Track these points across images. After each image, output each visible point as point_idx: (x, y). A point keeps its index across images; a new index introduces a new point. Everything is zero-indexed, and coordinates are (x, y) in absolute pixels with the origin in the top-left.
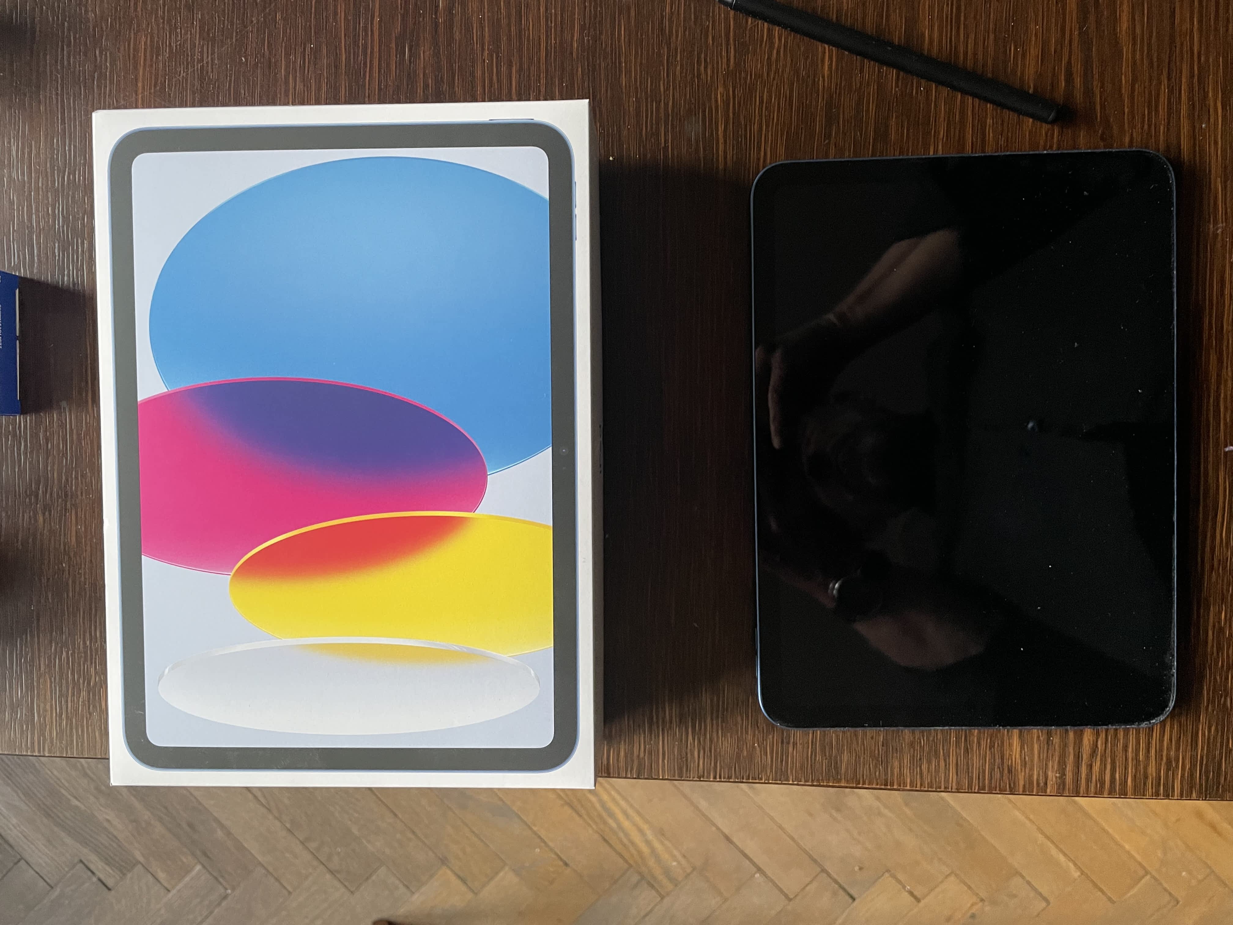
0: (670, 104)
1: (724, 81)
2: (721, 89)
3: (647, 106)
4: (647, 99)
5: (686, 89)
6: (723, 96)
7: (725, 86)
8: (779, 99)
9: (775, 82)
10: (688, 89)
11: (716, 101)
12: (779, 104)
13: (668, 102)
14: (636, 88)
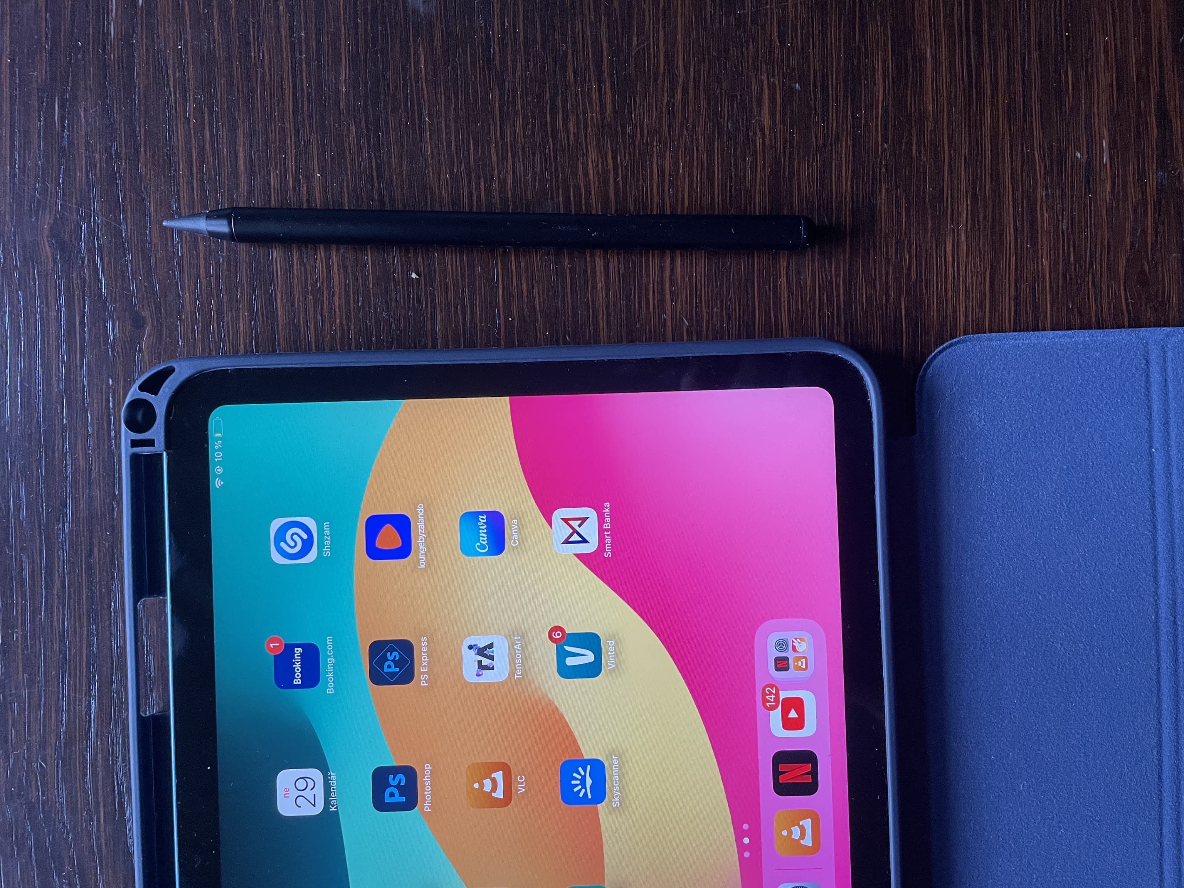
0: (510, 182)
1: (598, 141)
2: (593, 155)
3: (470, 188)
4: (469, 175)
5: (533, 155)
6: (598, 165)
7: (599, 149)
8: (691, 167)
9: (682, 141)
10: (538, 156)
11: (586, 175)
12: (691, 175)
13: (505, 180)
14: (451, 157)
